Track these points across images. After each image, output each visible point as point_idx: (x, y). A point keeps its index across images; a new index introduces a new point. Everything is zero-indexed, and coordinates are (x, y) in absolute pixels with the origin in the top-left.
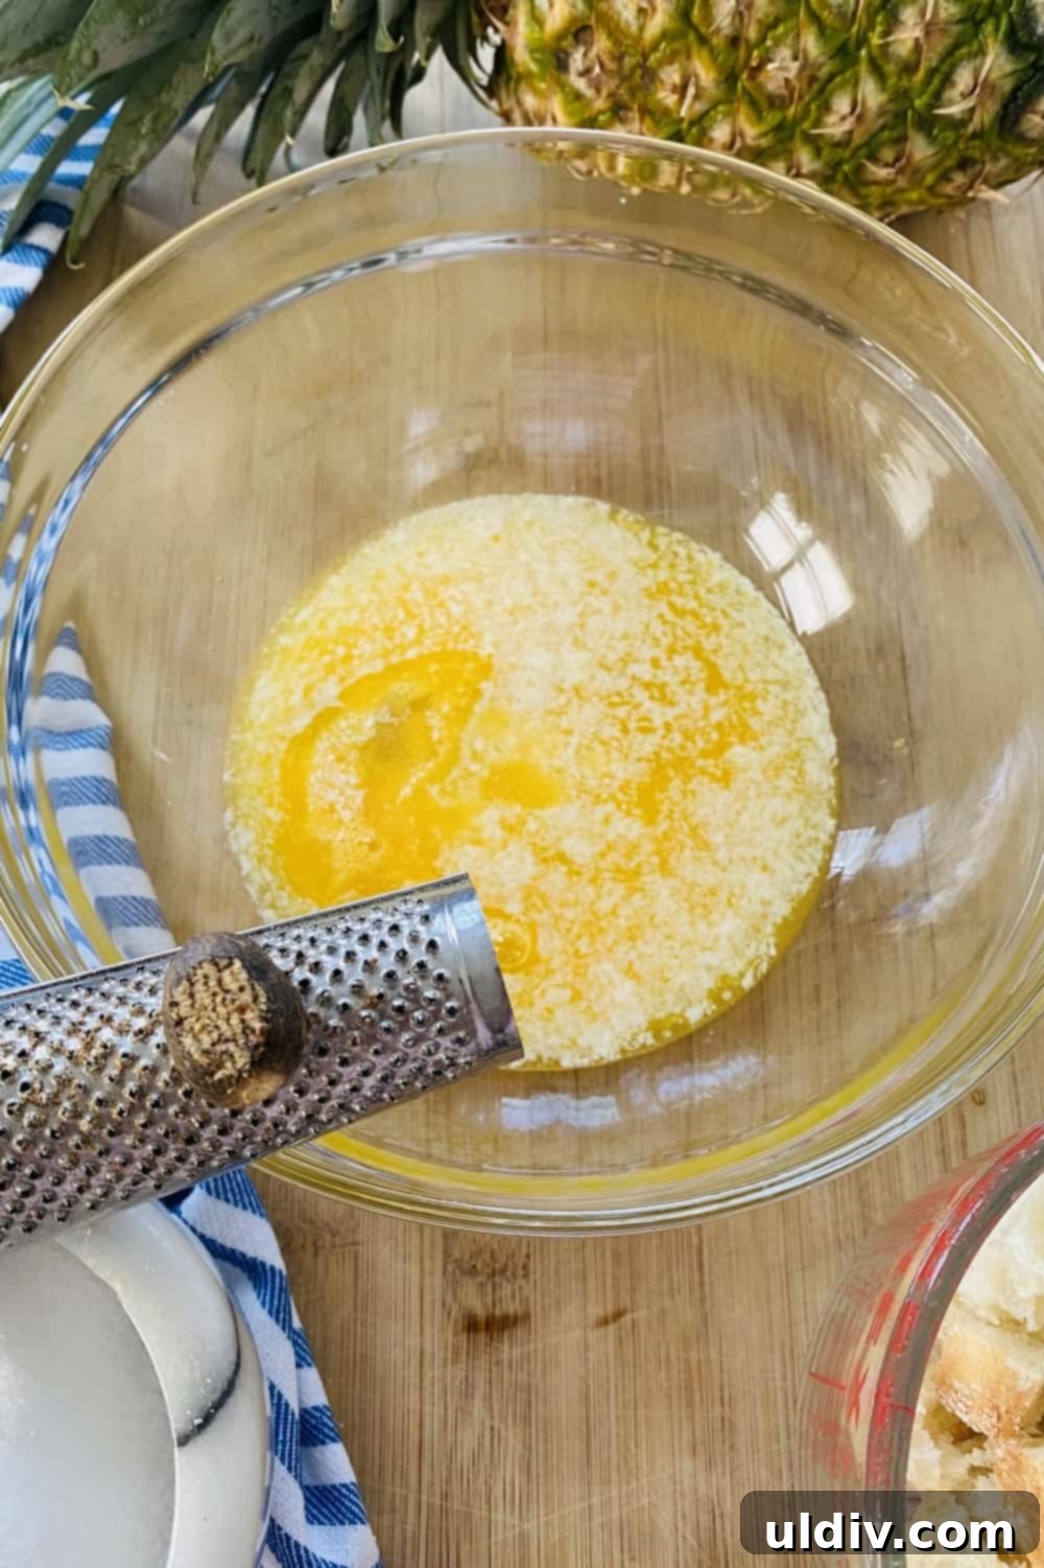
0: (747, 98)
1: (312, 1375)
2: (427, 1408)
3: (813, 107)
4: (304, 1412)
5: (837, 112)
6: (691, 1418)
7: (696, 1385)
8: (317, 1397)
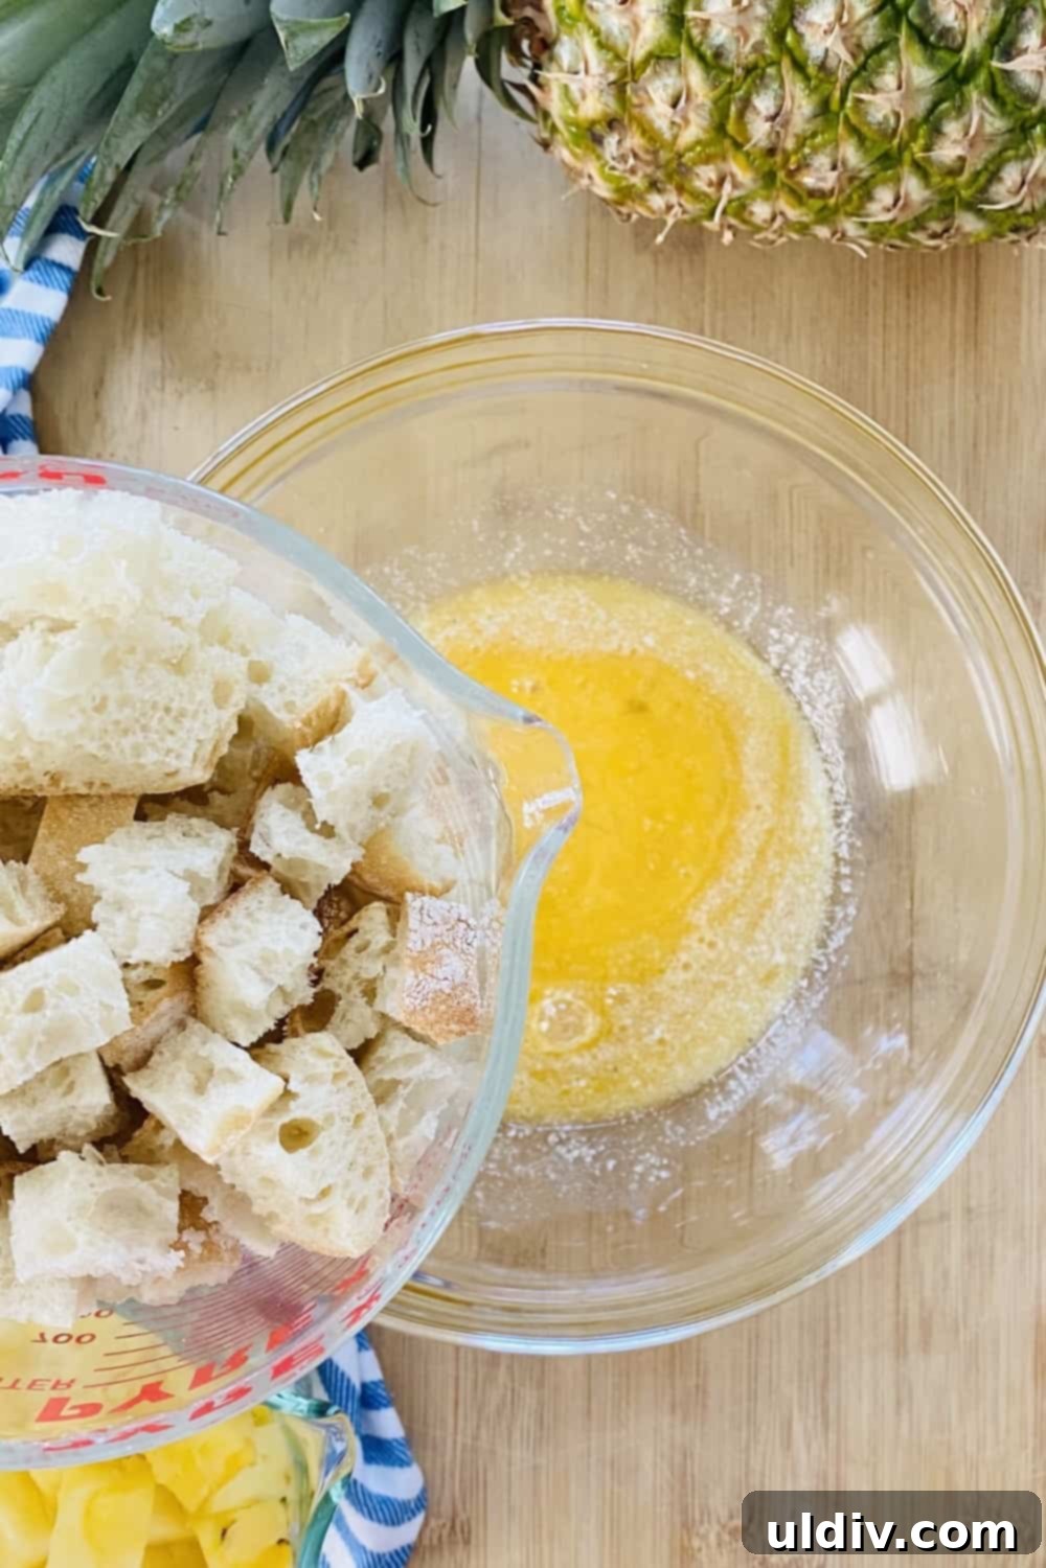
0: (786, 189)
1: (369, 1356)
2: (462, 1373)
3: (855, 197)
4: (364, 1386)
5: (880, 201)
6: (673, 1387)
7: (677, 1362)
8: (374, 1373)
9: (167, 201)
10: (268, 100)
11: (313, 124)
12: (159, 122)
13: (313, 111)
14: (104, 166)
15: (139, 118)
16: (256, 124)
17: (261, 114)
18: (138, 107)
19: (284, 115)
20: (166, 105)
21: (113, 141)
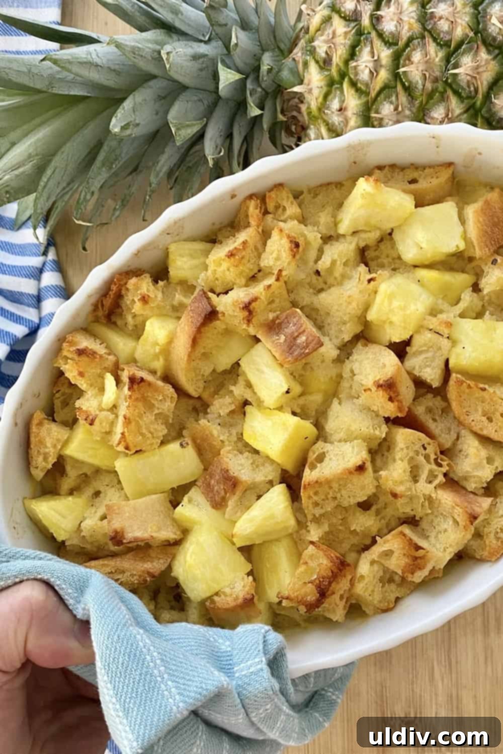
9: (117, 207)
10: (166, 160)
11: (189, 167)
12: (113, 171)
13: (190, 161)
14: (86, 193)
15: (104, 169)
16: (161, 171)
17: (163, 166)
18: (103, 165)
19: (175, 165)
20: (117, 162)
21: (91, 181)
